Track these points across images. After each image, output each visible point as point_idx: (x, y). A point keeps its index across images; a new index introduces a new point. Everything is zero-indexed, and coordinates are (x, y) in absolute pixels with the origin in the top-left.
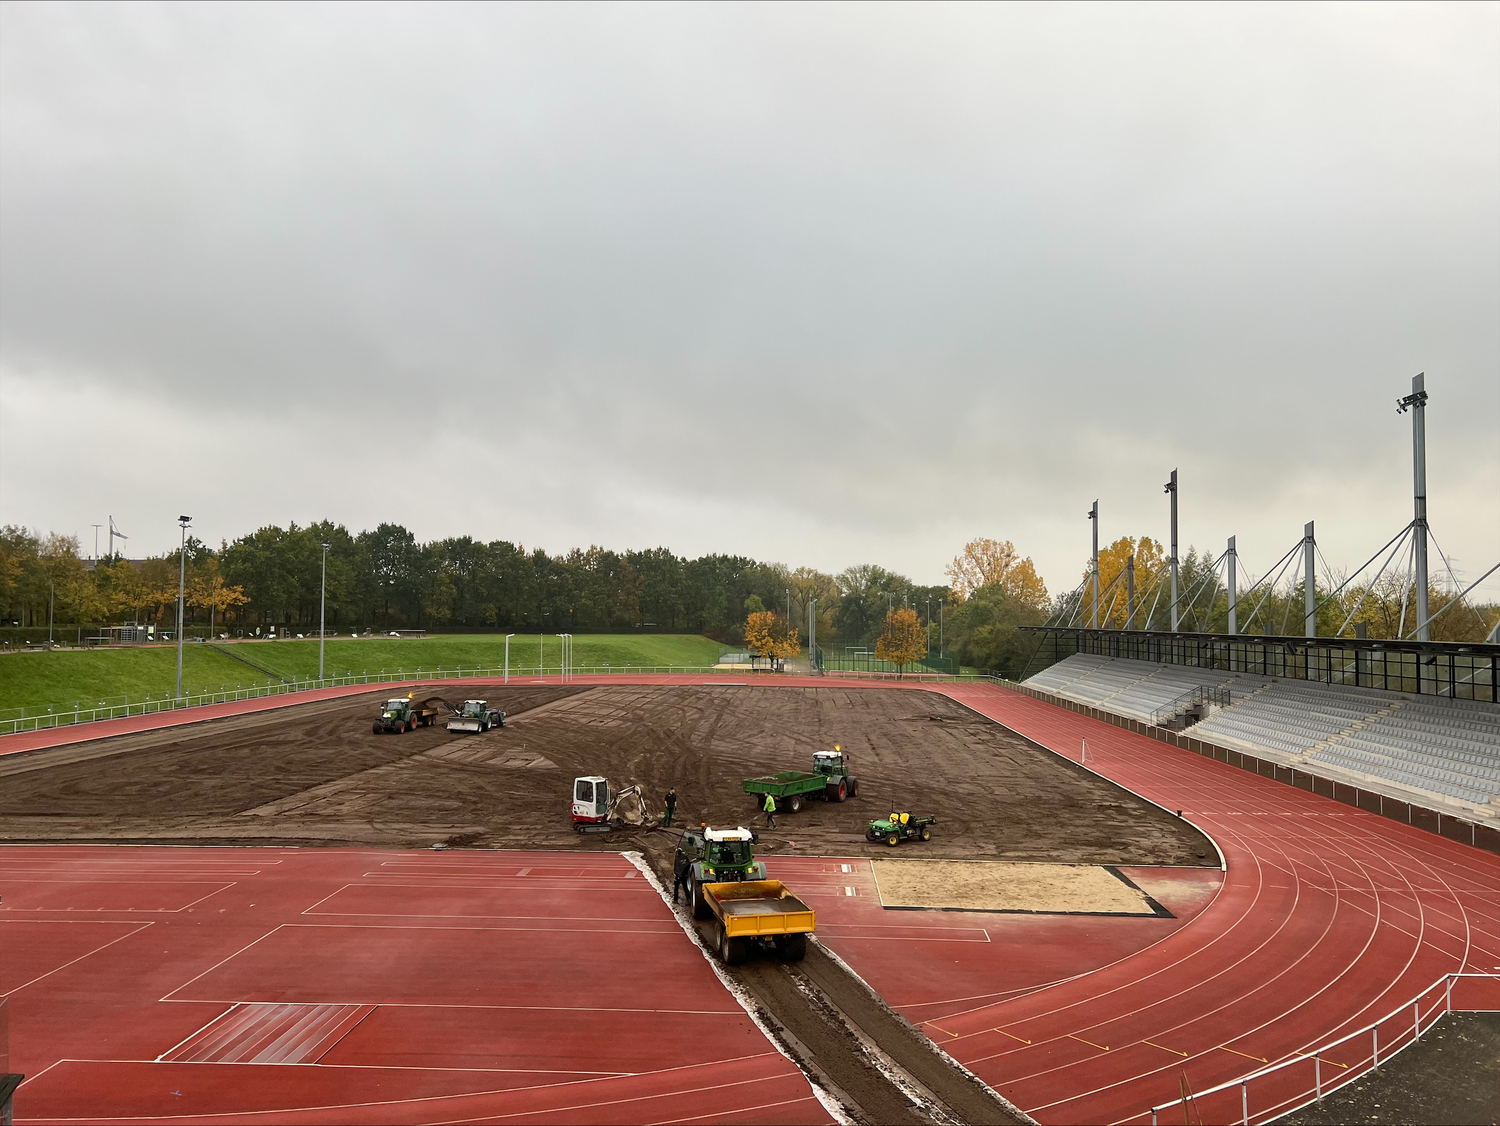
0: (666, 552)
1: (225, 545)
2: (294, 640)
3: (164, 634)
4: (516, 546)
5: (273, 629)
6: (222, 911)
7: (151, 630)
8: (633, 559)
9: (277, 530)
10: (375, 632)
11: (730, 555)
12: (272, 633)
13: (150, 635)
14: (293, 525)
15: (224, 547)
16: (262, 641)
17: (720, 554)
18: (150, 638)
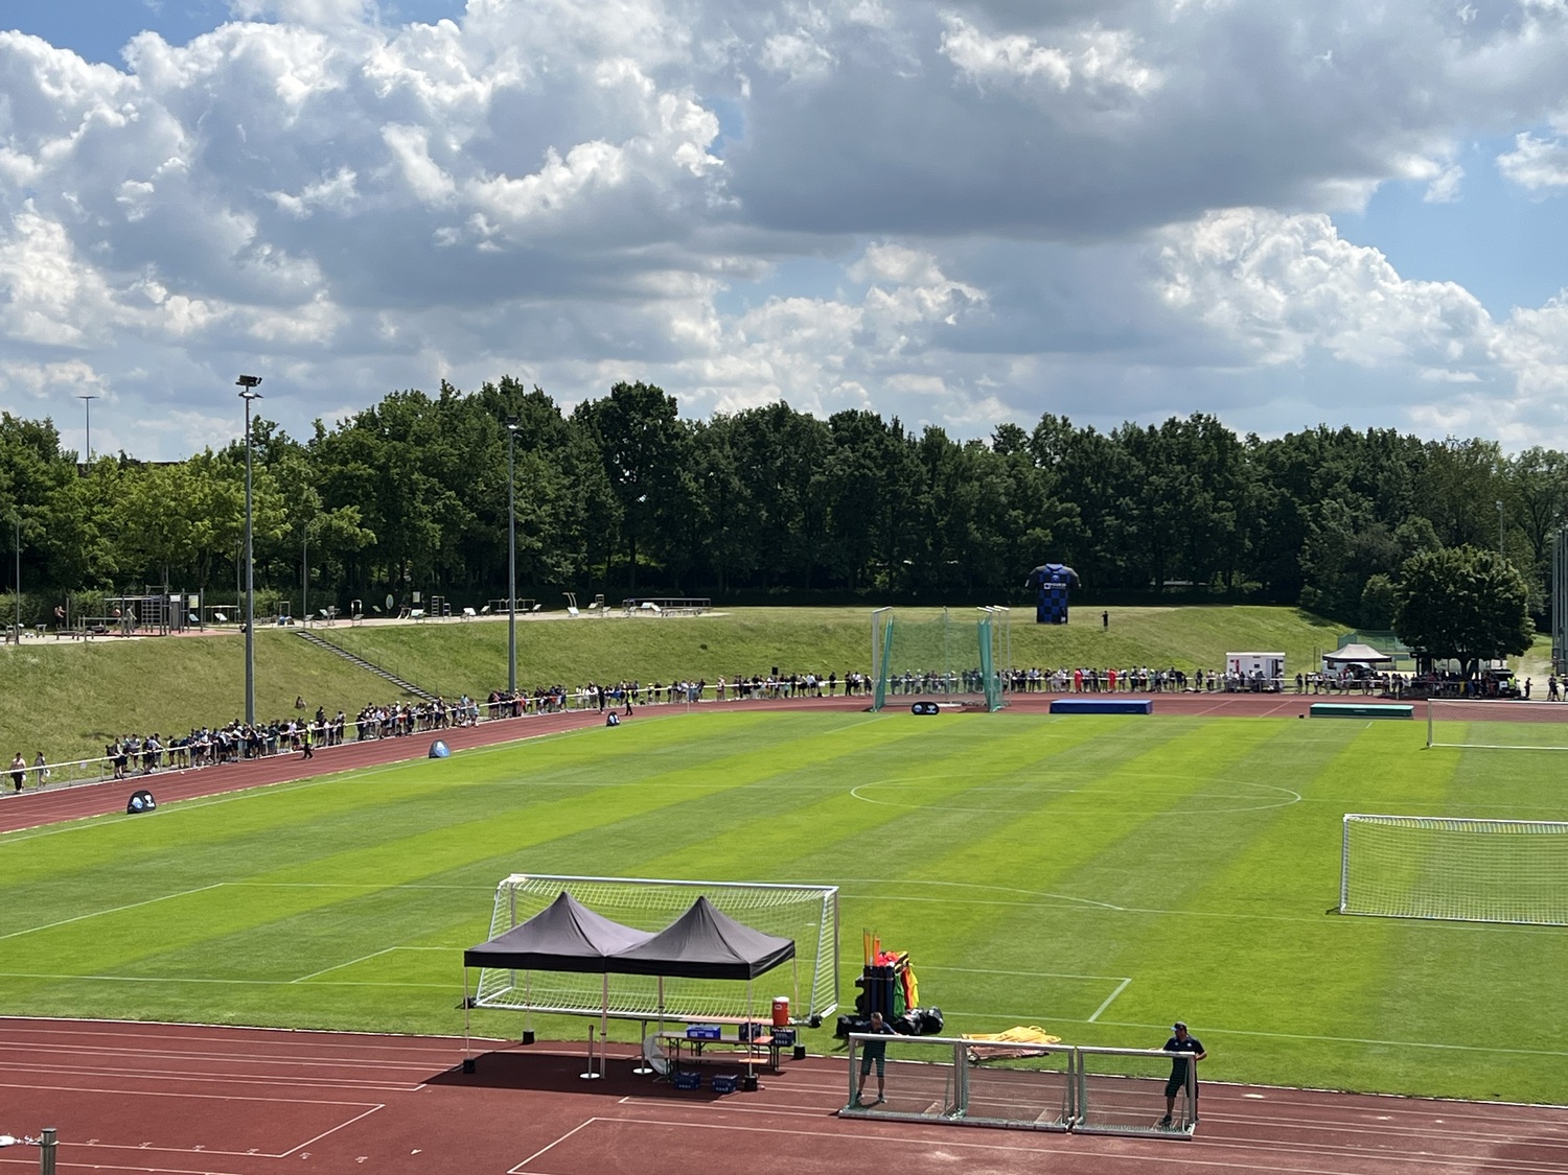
0: (1213, 428)
1: (320, 430)
2: (457, 619)
3: (217, 611)
4: (887, 420)
5: (417, 597)
6: (361, 1159)
7: (194, 601)
8: (1137, 442)
9: (417, 398)
10: (614, 602)
11: (1361, 429)
12: (417, 606)
13: (193, 611)
14: (444, 387)
15: (320, 434)
16: (398, 622)
17: (1336, 428)
18: (193, 617)
